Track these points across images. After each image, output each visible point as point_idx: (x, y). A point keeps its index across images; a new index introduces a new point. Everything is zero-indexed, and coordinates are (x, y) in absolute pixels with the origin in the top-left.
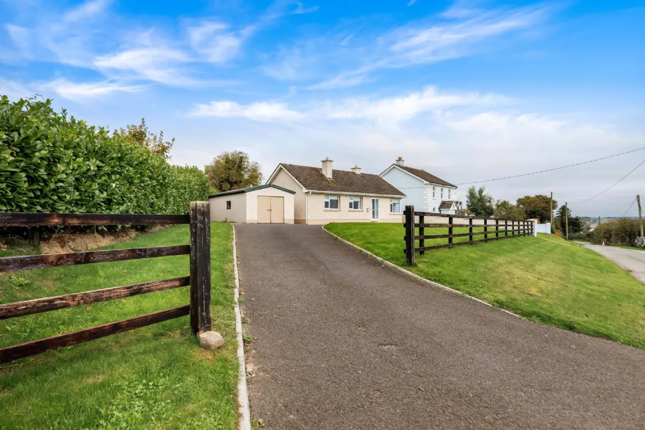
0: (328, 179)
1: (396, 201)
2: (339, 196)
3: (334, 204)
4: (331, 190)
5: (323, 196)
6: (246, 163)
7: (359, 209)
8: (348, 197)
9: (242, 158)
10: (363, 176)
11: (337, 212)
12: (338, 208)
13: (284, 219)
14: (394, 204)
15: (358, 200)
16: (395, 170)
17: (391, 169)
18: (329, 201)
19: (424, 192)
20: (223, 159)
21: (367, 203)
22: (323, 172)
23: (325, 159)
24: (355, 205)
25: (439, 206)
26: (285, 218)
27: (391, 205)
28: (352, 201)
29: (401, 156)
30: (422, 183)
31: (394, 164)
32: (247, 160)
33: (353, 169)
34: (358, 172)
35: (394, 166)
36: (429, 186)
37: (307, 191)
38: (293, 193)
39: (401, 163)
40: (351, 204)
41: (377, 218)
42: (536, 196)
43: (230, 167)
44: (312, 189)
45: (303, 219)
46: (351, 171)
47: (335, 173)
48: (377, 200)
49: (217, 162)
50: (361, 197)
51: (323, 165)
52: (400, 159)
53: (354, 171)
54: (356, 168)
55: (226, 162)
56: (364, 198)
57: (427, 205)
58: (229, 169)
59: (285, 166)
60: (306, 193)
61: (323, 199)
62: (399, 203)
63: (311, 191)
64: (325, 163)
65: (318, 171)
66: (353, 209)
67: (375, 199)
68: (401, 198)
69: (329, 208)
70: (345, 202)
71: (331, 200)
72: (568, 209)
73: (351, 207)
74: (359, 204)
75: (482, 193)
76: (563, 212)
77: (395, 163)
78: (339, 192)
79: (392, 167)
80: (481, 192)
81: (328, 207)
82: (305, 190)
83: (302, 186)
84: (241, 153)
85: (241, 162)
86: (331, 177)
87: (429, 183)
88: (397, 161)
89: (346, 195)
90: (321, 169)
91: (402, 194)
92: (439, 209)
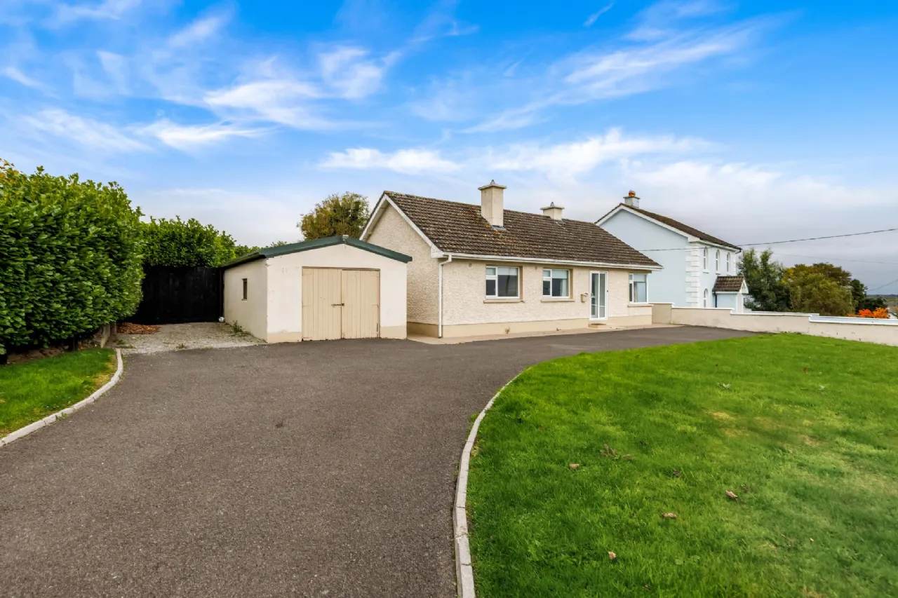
0: (495, 229)
1: (639, 278)
2: (520, 266)
3: (507, 287)
4: (502, 251)
5: (482, 268)
6: (364, 211)
7: (563, 298)
8: (540, 270)
9: (358, 203)
10: (567, 224)
11: (515, 305)
12: (515, 295)
13: (378, 327)
14: (635, 283)
15: (561, 275)
16: (622, 214)
17: (616, 214)
18: (495, 278)
19: (688, 258)
20: (330, 206)
21: (581, 282)
22: (484, 214)
23: (488, 183)
24: (554, 288)
25: (712, 287)
26: (382, 325)
27: (631, 285)
28: (549, 279)
29: (634, 190)
30: (683, 241)
31: (621, 204)
32: (365, 207)
33: (544, 210)
34: (556, 216)
35: (622, 207)
36: (699, 246)
37: (441, 254)
38: (405, 259)
39: (634, 202)
40: (546, 284)
41: (603, 315)
42: (815, 265)
43: (338, 217)
44: (454, 250)
45: (433, 322)
46: (541, 213)
47: (508, 215)
48: (603, 277)
49: (321, 211)
50: (569, 269)
51: (483, 198)
52: (632, 195)
53: (547, 214)
54: (552, 208)
55: (335, 211)
56: (576, 272)
57: (693, 285)
58: (337, 221)
59: (394, 197)
60: (441, 260)
61: (481, 275)
62: (645, 282)
63: (451, 255)
64: (488, 191)
65: (471, 211)
66: (550, 297)
67: (598, 272)
68: (650, 272)
69: (496, 296)
70: (532, 280)
71: (500, 277)
72: (862, 285)
73: (546, 292)
74: (564, 283)
75: (767, 260)
76: (856, 289)
77: (623, 201)
78: (518, 259)
79: (618, 210)
80: (765, 257)
81: (494, 294)
82: (437, 253)
83: (430, 243)
84: (357, 196)
85: (357, 209)
86: (501, 224)
87: (698, 239)
88: (625, 198)
89: (536, 265)
90: (479, 208)
91: (651, 262)
92: (714, 290)
